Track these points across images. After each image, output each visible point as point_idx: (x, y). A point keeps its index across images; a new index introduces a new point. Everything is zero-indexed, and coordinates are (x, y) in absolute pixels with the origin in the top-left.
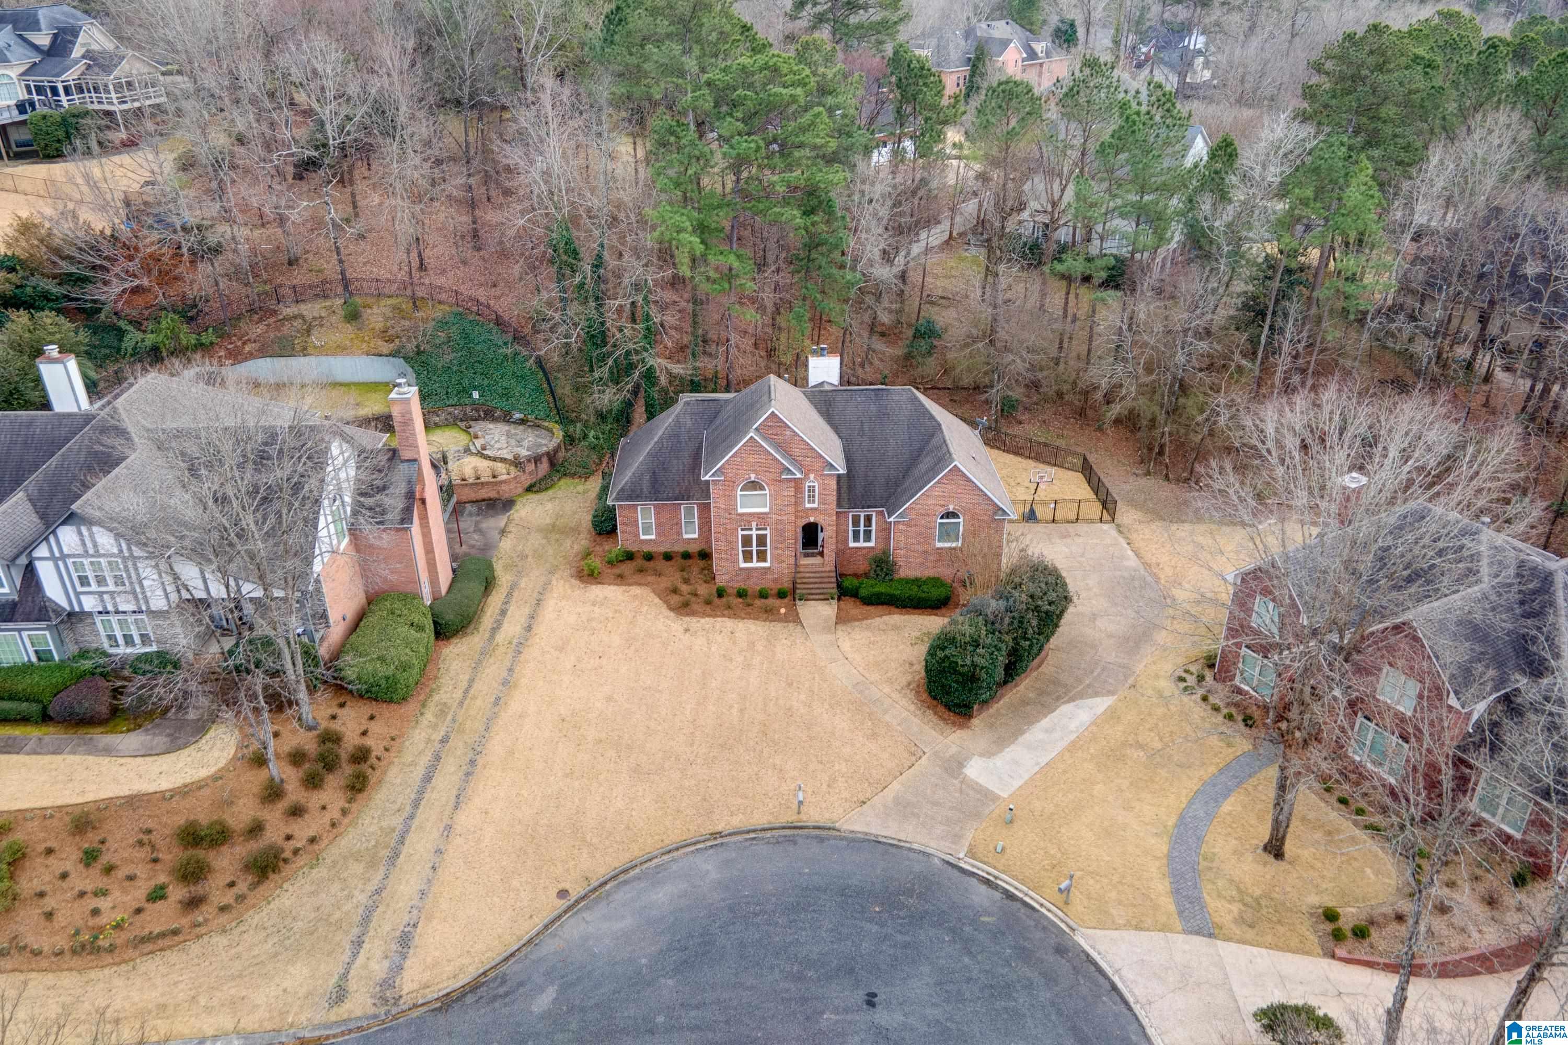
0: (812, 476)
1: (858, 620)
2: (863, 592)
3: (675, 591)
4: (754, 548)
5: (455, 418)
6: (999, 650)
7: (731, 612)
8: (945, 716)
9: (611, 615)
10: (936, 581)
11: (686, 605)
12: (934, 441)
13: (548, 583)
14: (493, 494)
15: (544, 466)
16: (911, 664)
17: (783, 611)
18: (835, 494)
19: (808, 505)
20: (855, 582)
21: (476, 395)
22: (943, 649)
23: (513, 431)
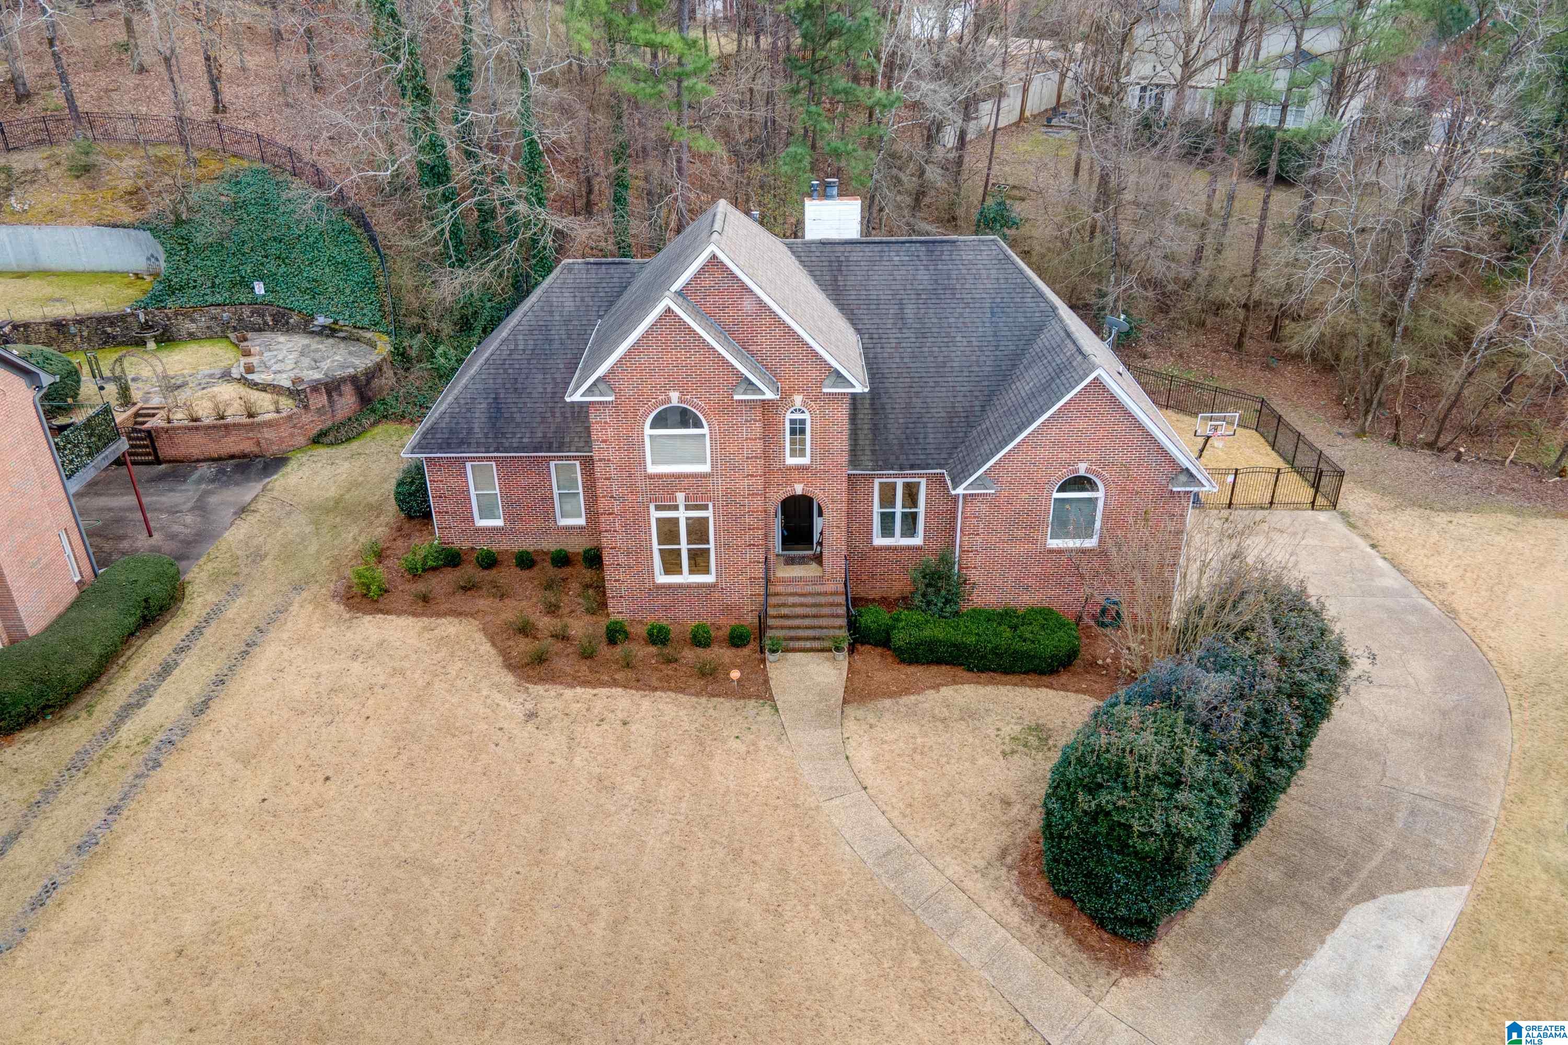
0: (798, 399)
1: (891, 695)
2: (900, 638)
3: (525, 629)
4: (684, 546)
5: (225, 326)
6: (1224, 792)
7: (631, 674)
8: (1092, 940)
9: (382, 679)
10: (1044, 616)
11: (540, 659)
12: (1044, 339)
13: (282, 610)
14: (247, 447)
15: (347, 402)
16: (1007, 803)
17: (735, 674)
18: (845, 436)
19: (791, 461)
20: (884, 617)
21: (259, 288)
22: (1093, 789)
23: (314, 346)
